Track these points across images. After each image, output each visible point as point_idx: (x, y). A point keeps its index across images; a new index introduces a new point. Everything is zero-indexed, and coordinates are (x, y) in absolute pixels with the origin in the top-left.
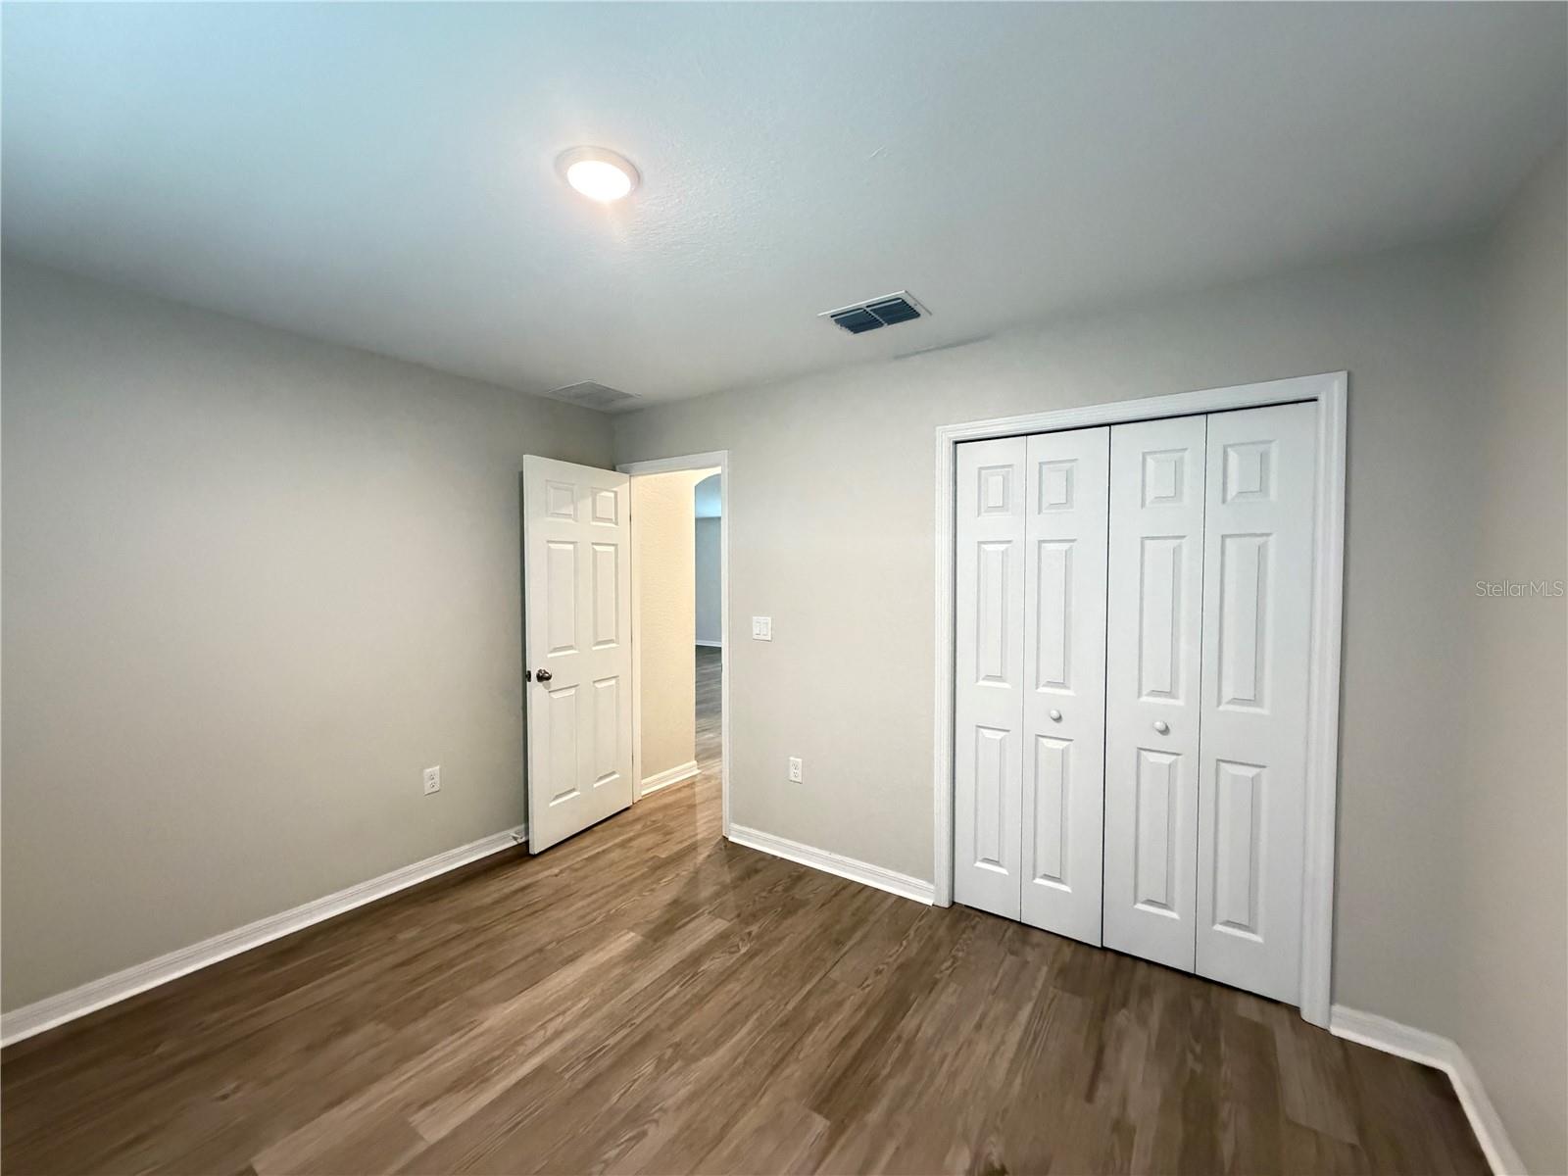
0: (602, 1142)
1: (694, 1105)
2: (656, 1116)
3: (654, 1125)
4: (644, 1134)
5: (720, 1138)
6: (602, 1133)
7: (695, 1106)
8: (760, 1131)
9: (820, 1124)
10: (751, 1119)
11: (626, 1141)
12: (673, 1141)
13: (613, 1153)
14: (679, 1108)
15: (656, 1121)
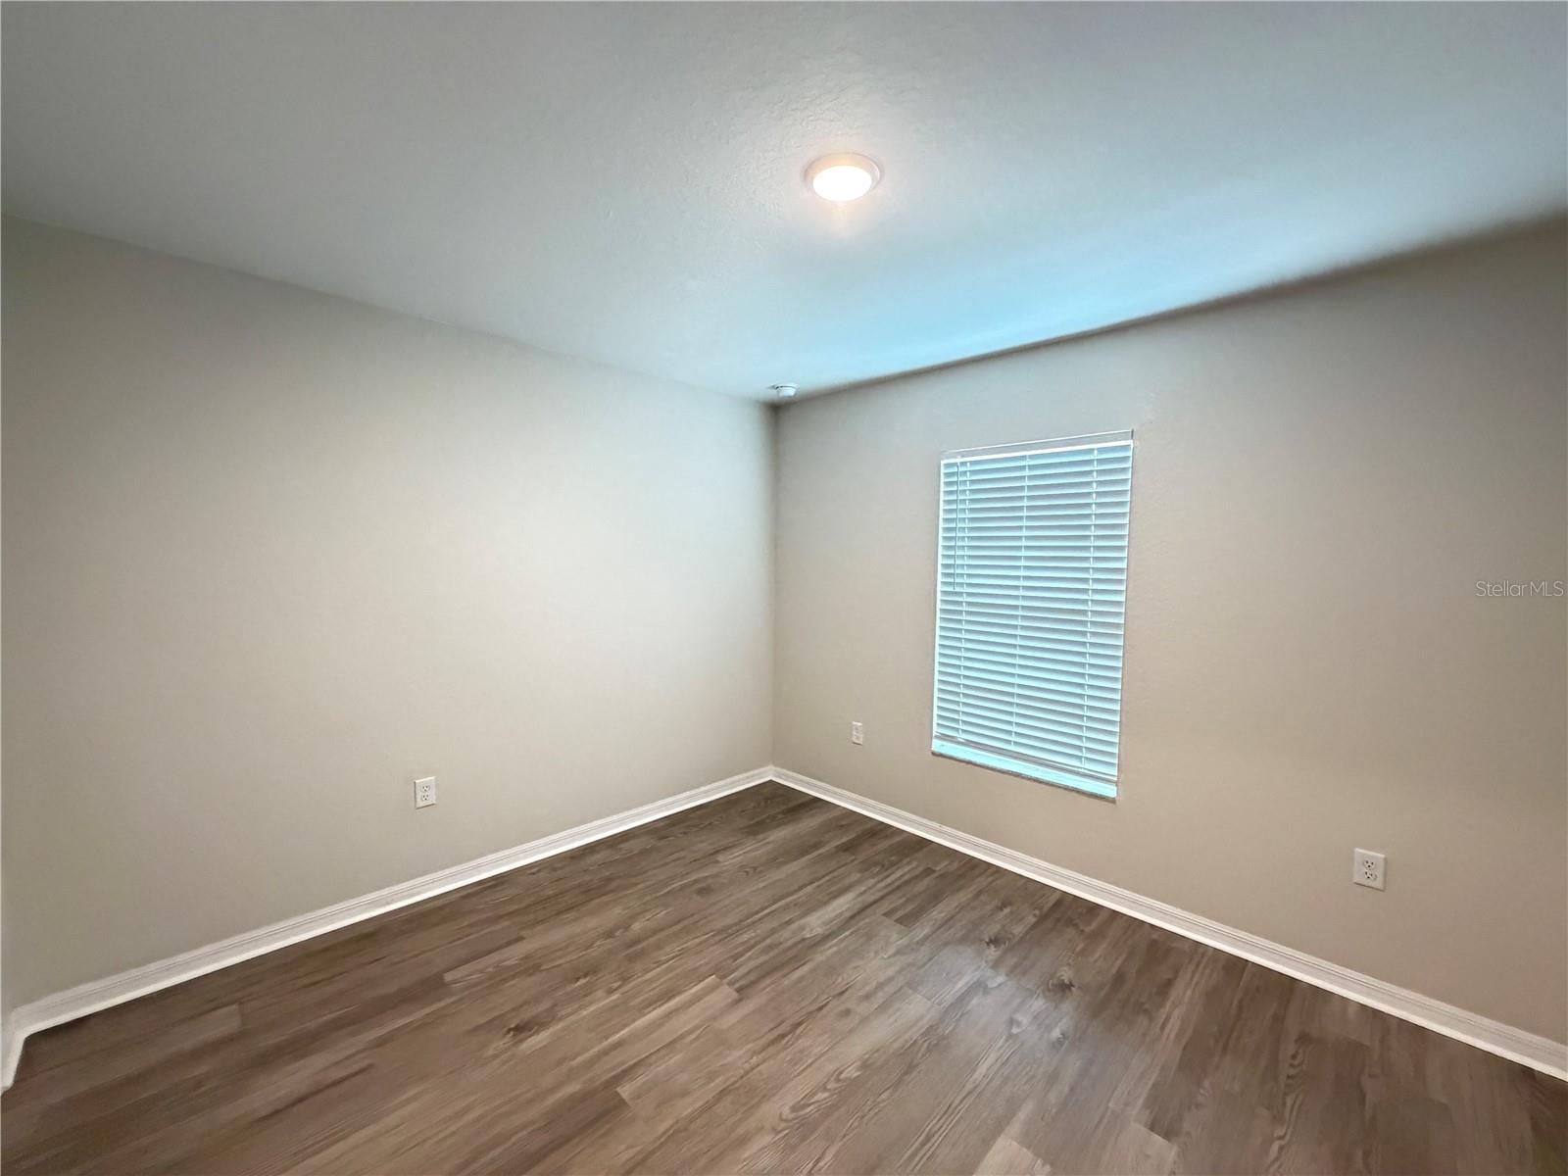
0: (834, 1107)
1: (742, 1132)
2: (783, 1125)
3: (784, 1117)
4: (794, 1109)
5: (724, 1092)
6: (835, 1116)
7: (741, 1130)
8: (685, 1093)
9: (625, 1091)
10: (686, 1108)
11: (810, 1105)
12: (765, 1098)
13: (821, 1096)
14: (760, 1129)
15: (782, 1120)
